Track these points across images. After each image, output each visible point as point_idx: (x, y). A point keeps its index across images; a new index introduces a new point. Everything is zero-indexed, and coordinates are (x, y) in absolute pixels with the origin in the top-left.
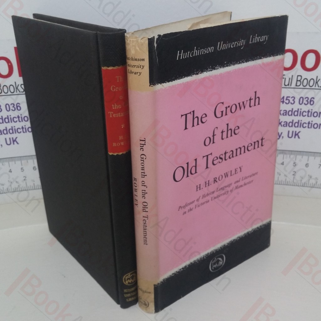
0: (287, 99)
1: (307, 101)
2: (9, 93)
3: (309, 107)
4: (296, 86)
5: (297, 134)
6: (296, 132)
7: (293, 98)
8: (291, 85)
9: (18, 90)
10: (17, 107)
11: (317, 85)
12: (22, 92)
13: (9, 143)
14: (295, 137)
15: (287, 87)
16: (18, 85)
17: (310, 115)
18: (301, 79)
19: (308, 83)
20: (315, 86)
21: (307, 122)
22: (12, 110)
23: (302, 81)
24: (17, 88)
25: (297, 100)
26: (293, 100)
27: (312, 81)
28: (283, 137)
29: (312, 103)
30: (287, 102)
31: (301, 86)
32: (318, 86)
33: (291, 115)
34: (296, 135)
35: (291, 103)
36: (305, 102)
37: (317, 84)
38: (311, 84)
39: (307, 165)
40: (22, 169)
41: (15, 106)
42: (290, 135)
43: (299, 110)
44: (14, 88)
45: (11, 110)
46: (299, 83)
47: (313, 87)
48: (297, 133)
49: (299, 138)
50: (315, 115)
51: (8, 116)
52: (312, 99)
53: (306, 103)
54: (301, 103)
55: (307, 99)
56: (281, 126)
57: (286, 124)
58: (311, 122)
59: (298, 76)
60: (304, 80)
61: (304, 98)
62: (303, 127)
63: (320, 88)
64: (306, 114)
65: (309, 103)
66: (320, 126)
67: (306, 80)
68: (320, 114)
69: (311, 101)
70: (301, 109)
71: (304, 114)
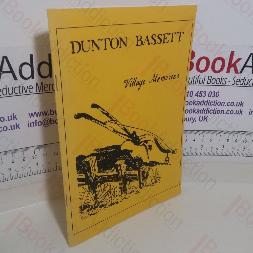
0: (200, 94)
1: (214, 94)
3: (215, 99)
5: (206, 119)
6: (205, 117)
7: (205, 93)
8: (204, 83)
14: (204, 121)
15: (201, 84)
17: (215, 104)
18: (211, 79)
19: (216, 81)
20: (220, 84)
21: (213, 109)
23: (211, 80)
25: (207, 94)
26: (205, 94)
27: (218, 80)
28: (196, 121)
29: (217, 95)
30: (200, 95)
31: (211, 84)
32: (223, 84)
33: (203, 105)
34: (204, 119)
35: (203, 96)
36: (213, 95)
37: (221, 82)
38: (218, 82)
39: (211, 140)
42: (201, 120)
43: (208, 101)
47: (219, 84)
49: (207, 121)
52: (218, 93)
54: (210, 96)
55: (214, 93)
56: (195, 113)
57: (199, 111)
58: (215, 109)
59: (209, 76)
60: (213, 79)
61: (212, 92)
62: (210, 113)
63: (223, 85)
64: (213, 103)
65: (215, 96)
66: (221, 112)
67: (214, 79)
68: (222, 103)
69: (217, 94)
70: (209, 100)
71: (212, 103)
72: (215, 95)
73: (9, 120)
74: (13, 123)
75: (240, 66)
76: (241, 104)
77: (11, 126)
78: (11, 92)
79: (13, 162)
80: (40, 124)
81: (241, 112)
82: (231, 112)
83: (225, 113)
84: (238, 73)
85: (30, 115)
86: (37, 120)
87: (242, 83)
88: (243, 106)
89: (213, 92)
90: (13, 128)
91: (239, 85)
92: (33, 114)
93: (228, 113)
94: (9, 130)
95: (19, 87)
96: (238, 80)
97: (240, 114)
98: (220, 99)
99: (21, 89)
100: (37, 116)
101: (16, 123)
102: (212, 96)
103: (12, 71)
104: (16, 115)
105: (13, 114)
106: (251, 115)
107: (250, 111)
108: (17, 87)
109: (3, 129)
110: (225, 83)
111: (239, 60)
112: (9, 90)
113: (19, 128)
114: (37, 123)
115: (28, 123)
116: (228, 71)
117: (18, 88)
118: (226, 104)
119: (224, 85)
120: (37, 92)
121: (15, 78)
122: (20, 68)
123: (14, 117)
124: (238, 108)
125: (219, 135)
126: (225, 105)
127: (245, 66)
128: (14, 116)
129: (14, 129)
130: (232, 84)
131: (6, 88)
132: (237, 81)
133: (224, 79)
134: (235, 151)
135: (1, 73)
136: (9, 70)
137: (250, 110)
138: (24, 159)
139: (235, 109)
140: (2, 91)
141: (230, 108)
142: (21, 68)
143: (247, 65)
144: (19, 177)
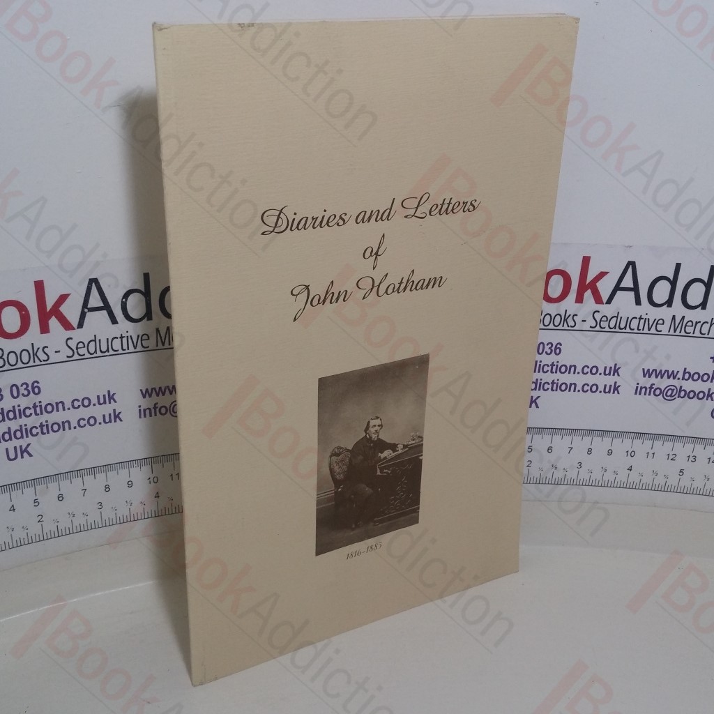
1: (550, 348)
2: (20, 365)
3: (552, 358)
5: (535, 401)
6: (532, 397)
9: (38, 357)
10: (33, 388)
12: (44, 361)
13: (12, 455)
14: (531, 406)
16: (38, 348)
17: (554, 370)
19: (552, 320)
20: (563, 326)
21: (550, 381)
22: (23, 395)
24: (35, 354)
27: (558, 318)
31: (541, 326)
34: (532, 402)
36: (547, 349)
37: (565, 322)
39: (550, 450)
40: (35, 501)
41: (30, 388)
43: (538, 363)
44: (29, 354)
45: (21, 395)
47: (560, 327)
48: (534, 399)
49: (537, 407)
51: (14, 407)
52: (559, 346)
53: (549, 351)
54: (540, 351)
55: (550, 346)
58: (556, 381)
60: (545, 316)
61: (546, 344)
62: (544, 390)
63: (570, 328)
64: (549, 368)
65: (553, 352)
66: (571, 387)
67: (548, 316)
68: (571, 369)
69: (556, 349)
70: (541, 362)
71: (546, 368)
72: (552, 350)
73: (100, 404)
74: (108, 409)
75: (605, 287)
76: (616, 371)
77: (104, 416)
78: (104, 349)
79: (107, 490)
80: (163, 410)
81: (616, 389)
82: (594, 389)
83: (579, 391)
84: (603, 304)
85: (144, 392)
86: (157, 403)
87: (612, 325)
88: (618, 375)
89: (548, 345)
90: (107, 420)
91: (607, 329)
92: (150, 392)
93: (585, 389)
94: (100, 423)
95: (122, 337)
96: (604, 319)
97: (614, 393)
98: (564, 359)
99: (125, 340)
100: (158, 395)
101: (114, 410)
102: (546, 352)
103: (106, 307)
104: (114, 394)
105: (109, 392)
106: (640, 394)
107: (637, 387)
108: (117, 338)
109: (88, 422)
110: (573, 325)
111: (602, 275)
112: (100, 343)
113: (121, 420)
114: (158, 410)
115: (140, 410)
116: (579, 299)
117: (119, 340)
118: (579, 369)
119: (572, 329)
120: (157, 346)
121: (114, 321)
122: (124, 300)
123: (111, 397)
124: (610, 380)
125: (567, 438)
126: (579, 373)
127: (618, 288)
128: (111, 394)
129: (110, 421)
130: (591, 327)
131: (95, 341)
132: (601, 321)
133: (571, 317)
134: (609, 476)
135: (86, 310)
136: (101, 304)
137: (638, 384)
138: (130, 483)
139: (602, 380)
140: (86, 346)
141: (590, 379)
142: (126, 300)
143: (622, 286)
144: (118, 522)
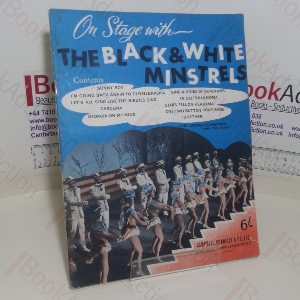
4: (251, 107)
11: (263, 107)
46: (253, 105)
50: (261, 124)
